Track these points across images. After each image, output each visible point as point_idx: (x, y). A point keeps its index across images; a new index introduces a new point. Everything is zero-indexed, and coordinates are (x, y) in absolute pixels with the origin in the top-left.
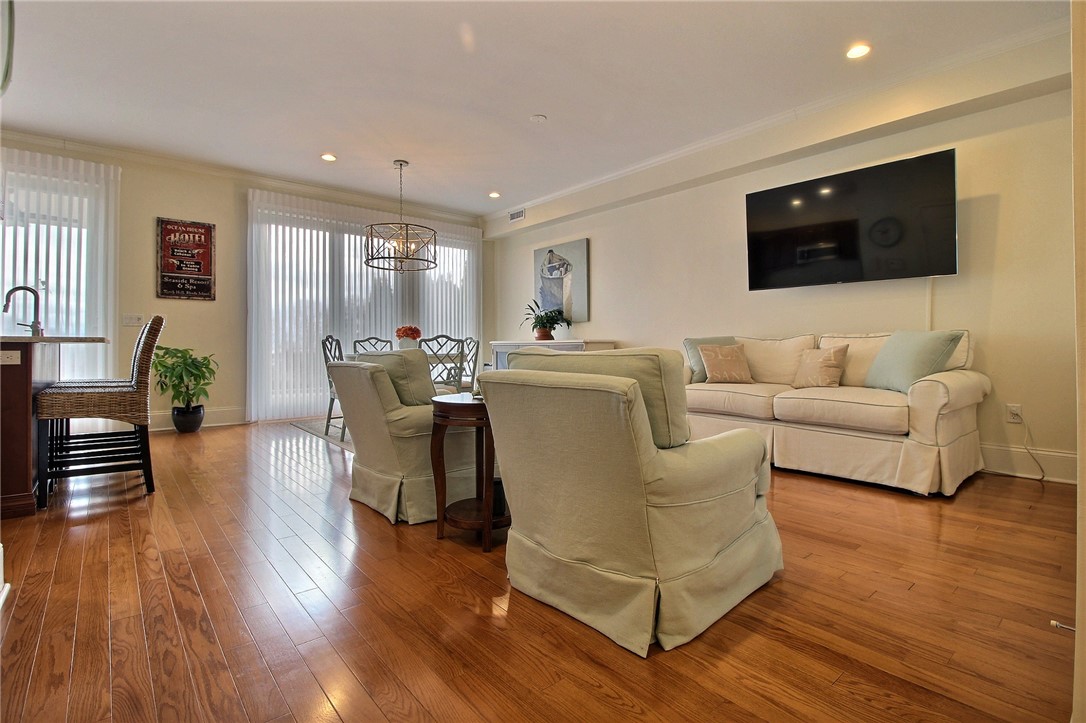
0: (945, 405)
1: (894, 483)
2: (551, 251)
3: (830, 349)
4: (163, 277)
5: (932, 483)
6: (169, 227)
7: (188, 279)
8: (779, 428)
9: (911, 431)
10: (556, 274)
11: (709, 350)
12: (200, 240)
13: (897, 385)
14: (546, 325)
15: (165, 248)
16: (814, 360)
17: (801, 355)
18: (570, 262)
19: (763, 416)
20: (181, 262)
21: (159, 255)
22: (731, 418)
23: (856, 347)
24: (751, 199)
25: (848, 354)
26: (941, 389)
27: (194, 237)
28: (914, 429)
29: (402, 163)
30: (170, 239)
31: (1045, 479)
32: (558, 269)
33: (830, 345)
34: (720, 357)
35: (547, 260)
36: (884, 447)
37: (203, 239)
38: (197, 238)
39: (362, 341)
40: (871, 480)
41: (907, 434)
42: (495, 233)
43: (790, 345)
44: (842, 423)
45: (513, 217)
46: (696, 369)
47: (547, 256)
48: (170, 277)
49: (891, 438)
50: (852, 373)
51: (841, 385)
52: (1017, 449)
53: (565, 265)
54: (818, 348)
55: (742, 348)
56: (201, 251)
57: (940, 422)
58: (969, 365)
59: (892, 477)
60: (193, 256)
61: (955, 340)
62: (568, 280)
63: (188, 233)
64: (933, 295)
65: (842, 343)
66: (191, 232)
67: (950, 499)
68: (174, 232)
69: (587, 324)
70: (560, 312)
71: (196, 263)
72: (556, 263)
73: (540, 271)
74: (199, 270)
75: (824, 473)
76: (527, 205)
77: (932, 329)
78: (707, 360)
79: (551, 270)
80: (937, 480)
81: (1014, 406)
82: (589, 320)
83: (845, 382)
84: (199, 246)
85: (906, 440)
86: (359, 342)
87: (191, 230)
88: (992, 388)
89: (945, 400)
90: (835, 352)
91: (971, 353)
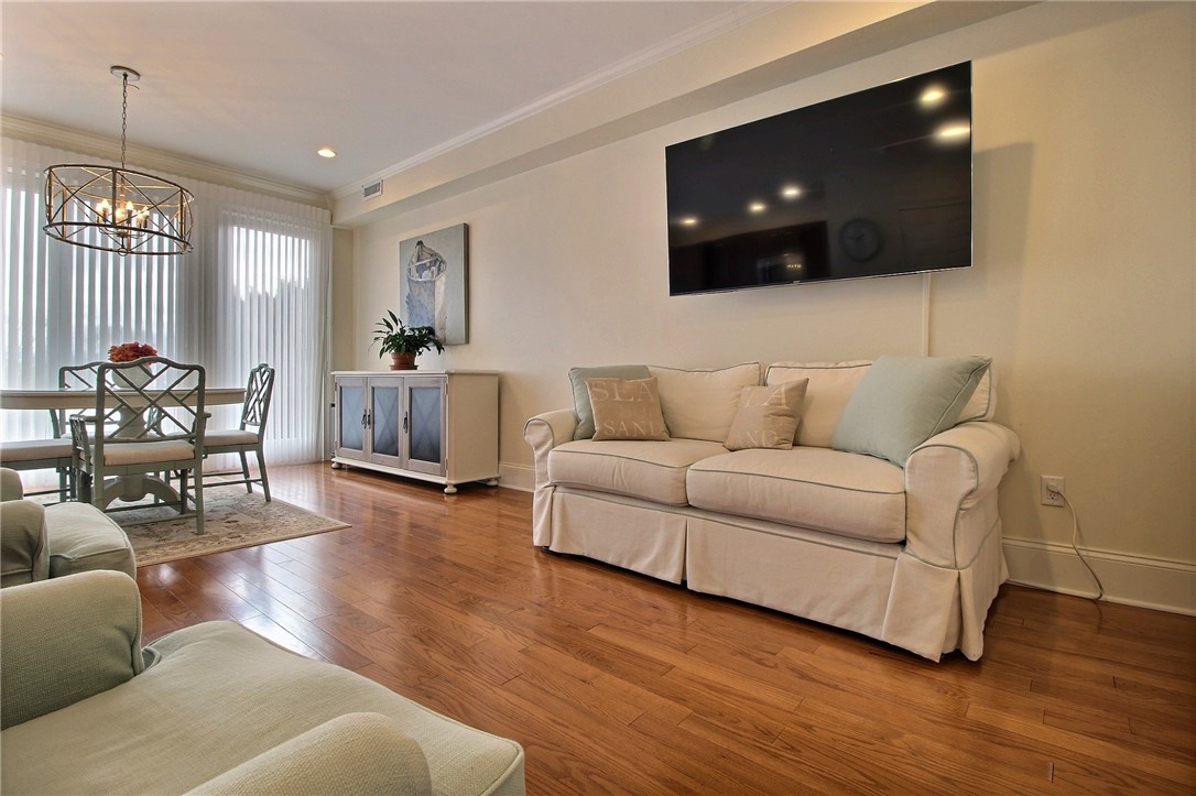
0: (971, 492)
1: (881, 634)
2: (420, 243)
3: (779, 386)
5: (947, 637)
8: (696, 522)
9: (910, 537)
10: (427, 275)
11: (602, 387)
13: (882, 450)
14: (406, 347)
16: (758, 403)
17: (739, 396)
18: (444, 258)
19: (669, 501)
22: (626, 501)
23: (820, 383)
24: (673, 153)
25: (807, 395)
26: (965, 463)
28: (916, 535)
31: (1103, 598)
32: (429, 268)
33: (781, 380)
34: (618, 398)
35: (416, 254)
36: (865, 565)
39: (77, 368)
40: (841, 623)
41: (903, 543)
42: (347, 216)
43: (724, 378)
44: (793, 519)
45: (369, 191)
46: (582, 416)
47: (414, 250)
49: (875, 550)
50: (814, 426)
51: (796, 444)
52: (1056, 547)
53: (437, 261)
54: (765, 384)
55: (654, 384)
57: (961, 523)
58: (991, 414)
59: (877, 621)
61: (977, 370)
62: (441, 284)
64: (931, 302)
65: (799, 376)
67: (975, 666)
69: (466, 347)
70: (431, 331)
72: (425, 257)
73: (406, 272)
75: (764, 604)
76: (383, 174)
77: (930, 354)
78: (596, 403)
79: (421, 269)
80: (955, 629)
81: (1053, 479)
82: (467, 340)
83: (802, 441)
85: (901, 556)
86: (70, 369)
88: (1021, 452)
89: (971, 484)
90: (788, 391)
91: (994, 395)
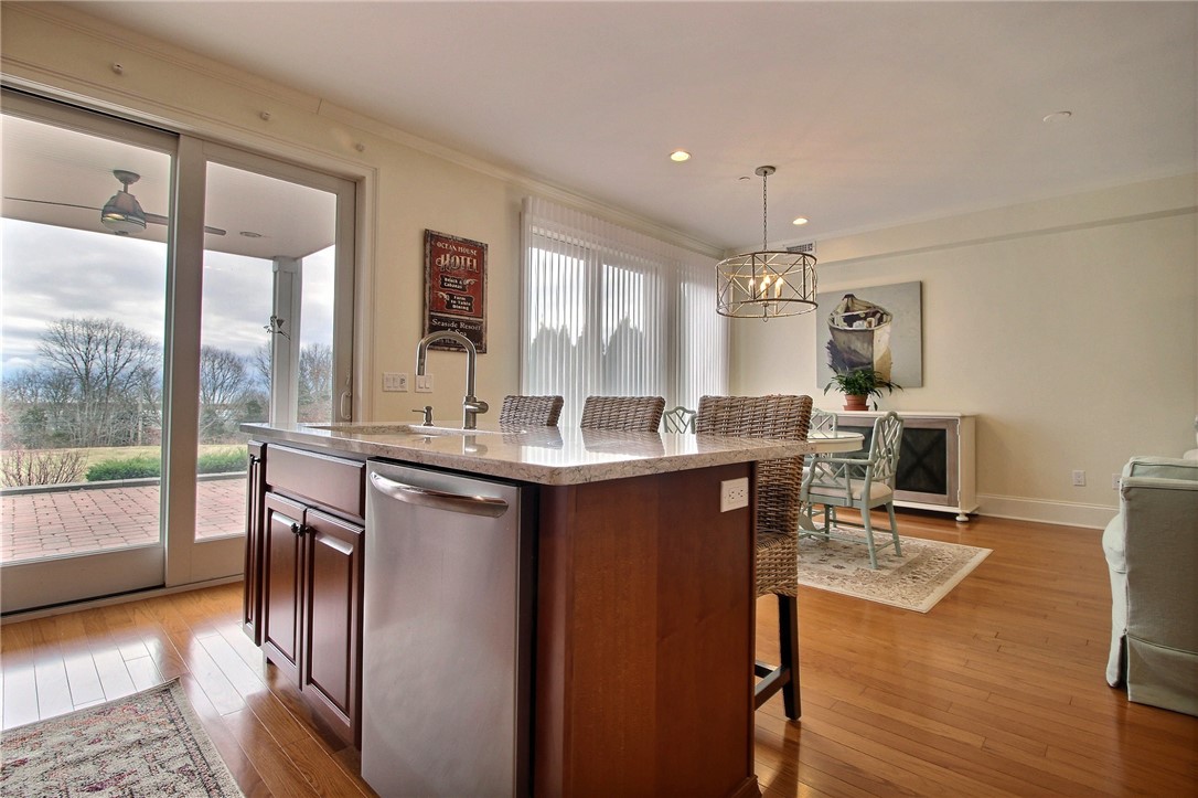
2: (849, 296)
4: (431, 317)
6: (440, 245)
7: (458, 322)
10: (860, 325)
12: (471, 266)
15: (434, 276)
18: (887, 309)
20: (452, 297)
21: (428, 285)
27: (465, 259)
29: (767, 170)
30: (440, 263)
32: (865, 319)
35: (843, 306)
37: (475, 264)
38: (468, 263)
47: (842, 302)
48: (440, 319)
53: (878, 314)
56: (473, 281)
60: (464, 289)
62: (883, 332)
63: (460, 254)
66: (462, 254)
68: (445, 251)
69: (919, 389)
71: (469, 299)
72: (859, 311)
73: (827, 321)
74: (470, 310)
79: (851, 319)
82: (922, 385)
84: (470, 274)
87: (461, 249)
